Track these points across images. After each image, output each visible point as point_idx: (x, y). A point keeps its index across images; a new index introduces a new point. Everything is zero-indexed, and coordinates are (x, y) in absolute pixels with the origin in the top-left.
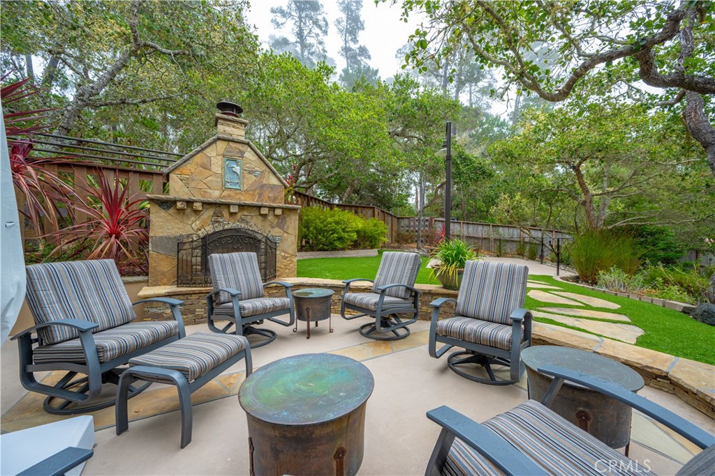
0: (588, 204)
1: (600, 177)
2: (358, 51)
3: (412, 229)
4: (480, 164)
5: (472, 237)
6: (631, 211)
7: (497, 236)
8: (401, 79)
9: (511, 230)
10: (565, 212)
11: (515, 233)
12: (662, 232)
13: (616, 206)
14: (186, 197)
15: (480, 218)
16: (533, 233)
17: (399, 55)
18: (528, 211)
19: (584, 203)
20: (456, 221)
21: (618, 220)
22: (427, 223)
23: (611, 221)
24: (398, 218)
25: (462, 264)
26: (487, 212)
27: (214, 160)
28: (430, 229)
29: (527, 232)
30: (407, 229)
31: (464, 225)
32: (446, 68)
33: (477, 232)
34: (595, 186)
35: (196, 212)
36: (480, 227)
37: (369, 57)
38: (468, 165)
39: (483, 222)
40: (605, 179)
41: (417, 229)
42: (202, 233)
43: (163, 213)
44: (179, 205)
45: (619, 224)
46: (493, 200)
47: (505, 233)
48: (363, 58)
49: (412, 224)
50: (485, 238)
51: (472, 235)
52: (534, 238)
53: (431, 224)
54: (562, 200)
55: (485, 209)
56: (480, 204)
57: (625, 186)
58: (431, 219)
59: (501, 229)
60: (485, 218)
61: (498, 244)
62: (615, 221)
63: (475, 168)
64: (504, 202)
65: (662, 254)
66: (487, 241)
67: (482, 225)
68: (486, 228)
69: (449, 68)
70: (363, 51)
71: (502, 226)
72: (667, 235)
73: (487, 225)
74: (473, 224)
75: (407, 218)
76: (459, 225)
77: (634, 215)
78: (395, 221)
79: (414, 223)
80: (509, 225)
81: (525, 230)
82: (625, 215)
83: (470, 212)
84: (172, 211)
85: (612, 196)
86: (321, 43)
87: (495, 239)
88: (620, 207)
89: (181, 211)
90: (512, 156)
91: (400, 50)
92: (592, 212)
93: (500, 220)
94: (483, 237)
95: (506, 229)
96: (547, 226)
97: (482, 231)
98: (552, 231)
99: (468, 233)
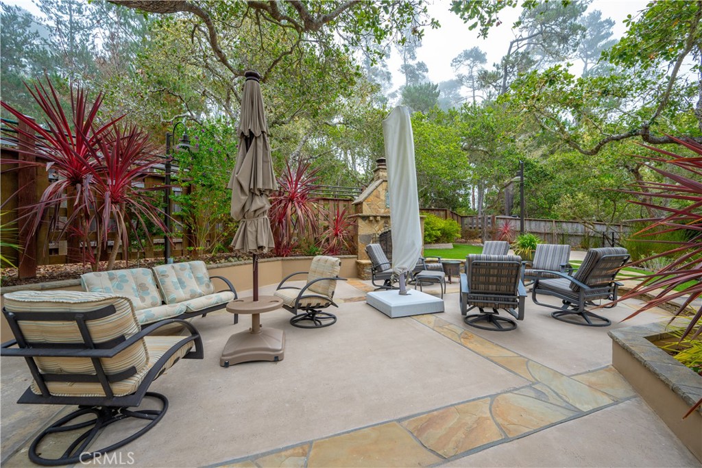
2: (416, 67)
3: (475, 226)
4: (542, 168)
7: (560, 231)
8: (470, 106)
9: (575, 225)
10: (632, 207)
11: (579, 228)
14: (374, 215)
15: (543, 214)
16: (598, 228)
17: (454, 64)
18: (592, 207)
20: (518, 217)
22: (489, 221)
24: (462, 217)
25: (534, 247)
26: (550, 208)
27: (381, 193)
28: (492, 226)
29: (592, 227)
30: (470, 226)
31: (526, 221)
32: (505, 79)
33: (539, 227)
35: (377, 221)
36: (543, 224)
37: (427, 71)
39: (545, 218)
41: (480, 226)
42: (380, 232)
43: (363, 223)
44: (371, 218)
46: (554, 200)
47: (568, 228)
48: (421, 72)
49: (475, 221)
50: (548, 234)
51: (534, 231)
52: (598, 232)
53: (493, 222)
55: (548, 206)
56: (542, 201)
58: (494, 217)
59: (564, 225)
60: (548, 214)
61: (561, 238)
63: (537, 173)
64: (566, 201)
66: (549, 236)
67: (545, 221)
68: (548, 224)
69: (508, 78)
70: (422, 66)
71: (566, 222)
73: (549, 221)
74: (535, 220)
75: (470, 217)
78: (460, 218)
79: (477, 221)
80: (573, 220)
81: (590, 226)
83: (532, 209)
84: (367, 221)
86: (384, 66)
87: (558, 234)
89: (371, 221)
90: (572, 164)
91: (455, 59)
93: (564, 216)
94: (546, 232)
95: (570, 225)
96: (612, 221)
97: (544, 226)
98: (619, 226)
99: (531, 229)
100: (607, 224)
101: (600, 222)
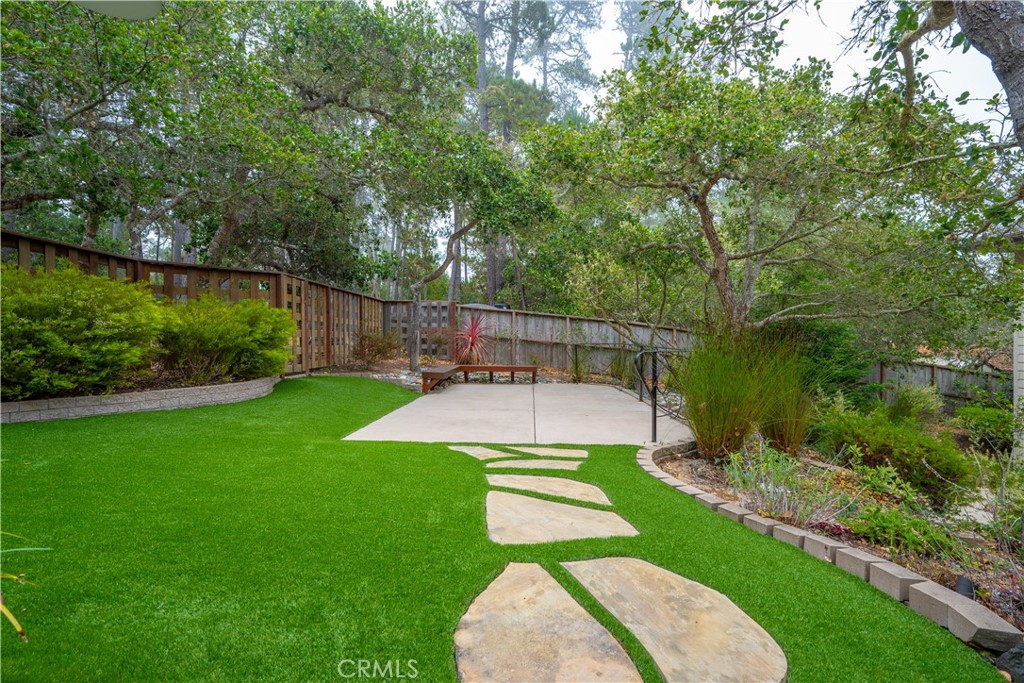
0: (721, 276)
1: (743, 226)
5: (536, 342)
6: (794, 292)
7: (578, 340)
9: (604, 328)
10: (690, 293)
11: (609, 334)
12: (838, 331)
13: (770, 283)
18: (629, 290)
19: (715, 274)
20: (503, 309)
21: (773, 308)
22: (445, 314)
23: (762, 311)
28: (449, 325)
30: (404, 325)
31: (519, 318)
33: (543, 330)
34: (736, 243)
36: (548, 323)
38: (510, 191)
39: (553, 311)
40: (751, 227)
45: (777, 316)
47: (593, 333)
50: (557, 344)
51: (533, 339)
53: (451, 317)
54: (683, 271)
57: (786, 239)
58: (456, 305)
59: (585, 326)
62: (768, 312)
65: (839, 371)
66: (560, 349)
67: (553, 317)
68: (559, 324)
71: (588, 321)
72: (846, 336)
73: (562, 318)
74: (535, 315)
75: (403, 303)
76: (509, 317)
77: (799, 299)
80: (597, 318)
82: (784, 301)
85: (763, 262)
87: (574, 346)
88: (777, 285)
92: (729, 293)
94: (554, 341)
95: (595, 326)
96: (660, 321)
97: (551, 329)
98: (671, 330)
99: (526, 333)
100: (652, 325)
101: (643, 322)
